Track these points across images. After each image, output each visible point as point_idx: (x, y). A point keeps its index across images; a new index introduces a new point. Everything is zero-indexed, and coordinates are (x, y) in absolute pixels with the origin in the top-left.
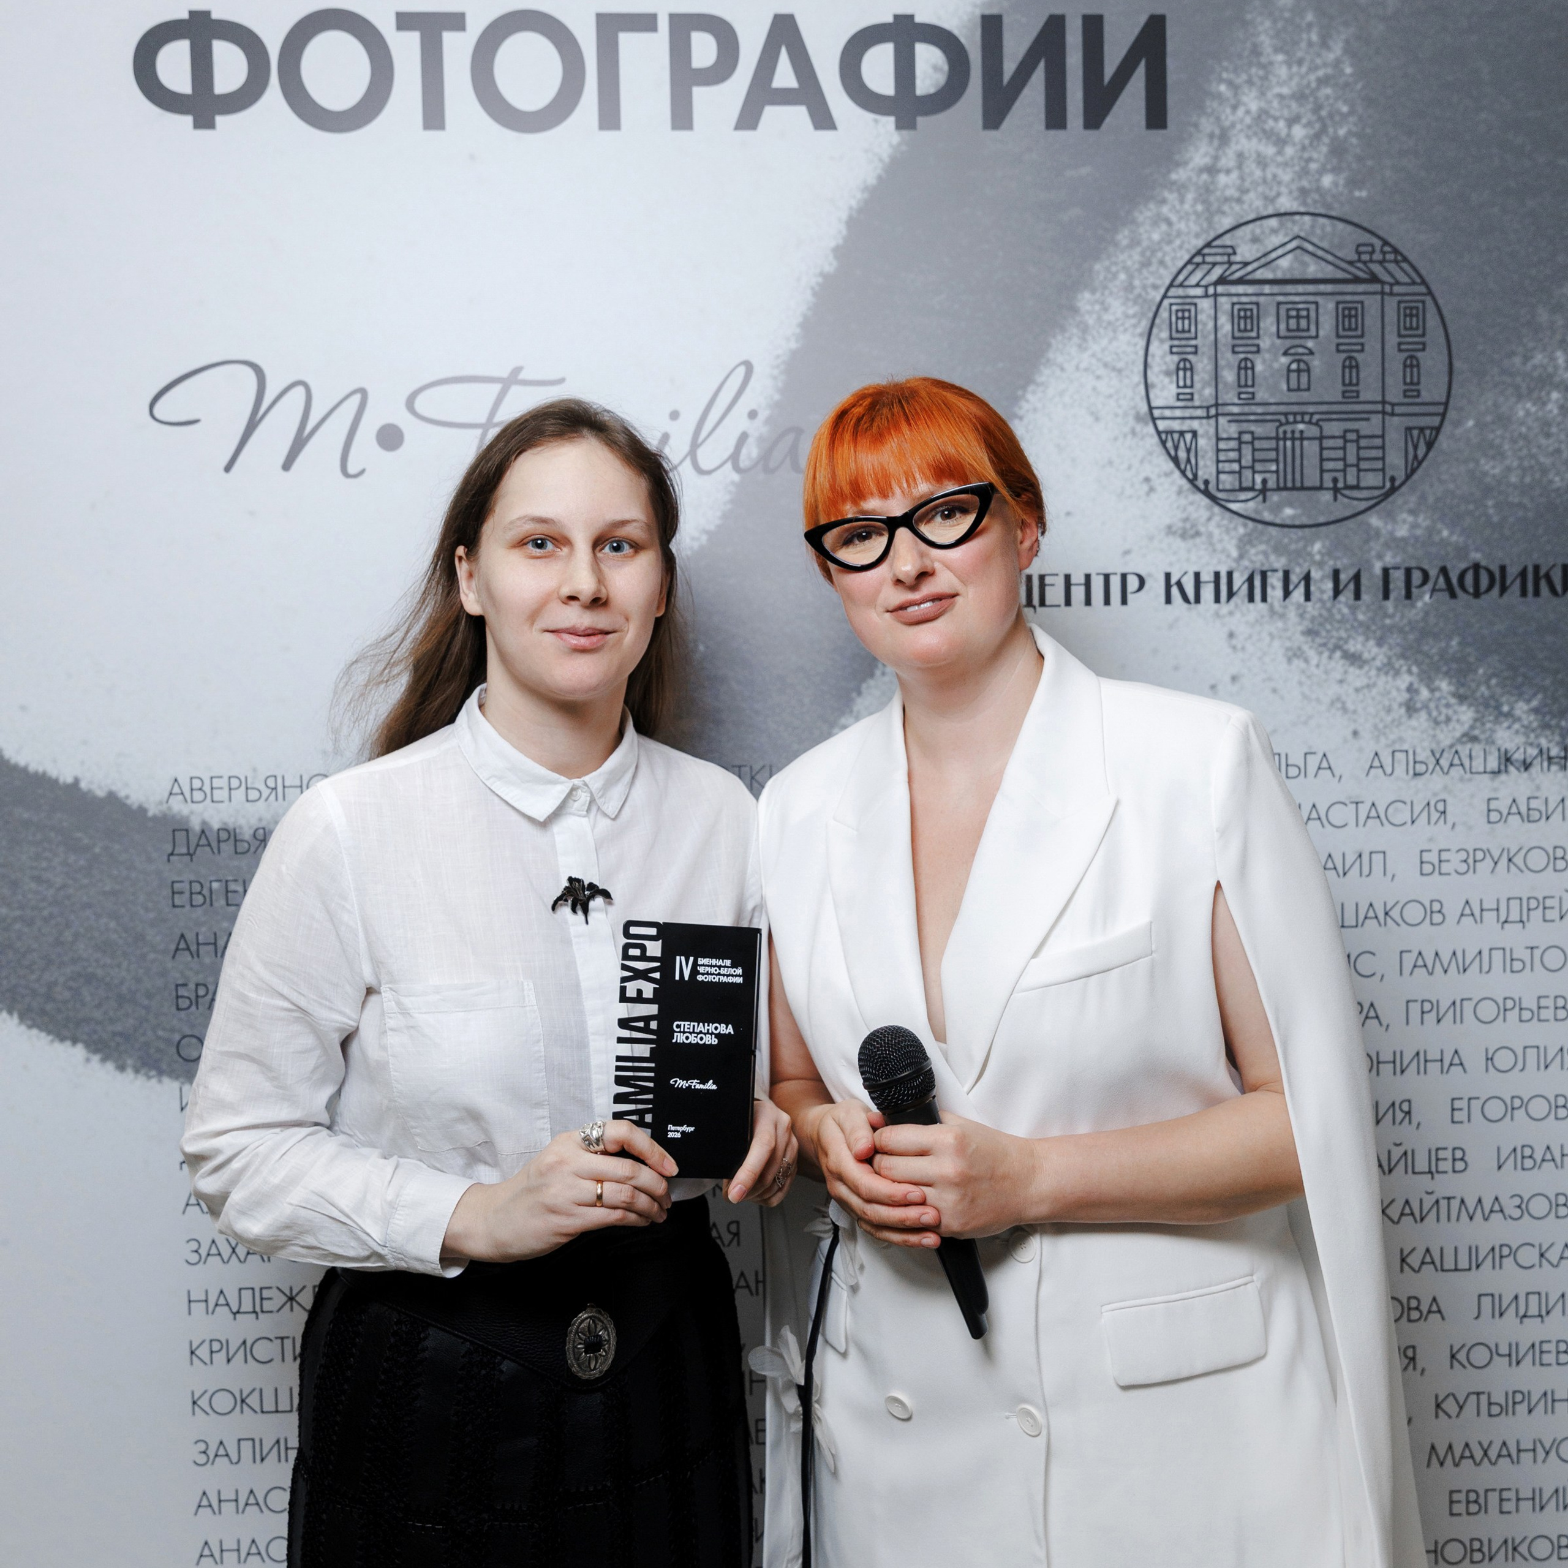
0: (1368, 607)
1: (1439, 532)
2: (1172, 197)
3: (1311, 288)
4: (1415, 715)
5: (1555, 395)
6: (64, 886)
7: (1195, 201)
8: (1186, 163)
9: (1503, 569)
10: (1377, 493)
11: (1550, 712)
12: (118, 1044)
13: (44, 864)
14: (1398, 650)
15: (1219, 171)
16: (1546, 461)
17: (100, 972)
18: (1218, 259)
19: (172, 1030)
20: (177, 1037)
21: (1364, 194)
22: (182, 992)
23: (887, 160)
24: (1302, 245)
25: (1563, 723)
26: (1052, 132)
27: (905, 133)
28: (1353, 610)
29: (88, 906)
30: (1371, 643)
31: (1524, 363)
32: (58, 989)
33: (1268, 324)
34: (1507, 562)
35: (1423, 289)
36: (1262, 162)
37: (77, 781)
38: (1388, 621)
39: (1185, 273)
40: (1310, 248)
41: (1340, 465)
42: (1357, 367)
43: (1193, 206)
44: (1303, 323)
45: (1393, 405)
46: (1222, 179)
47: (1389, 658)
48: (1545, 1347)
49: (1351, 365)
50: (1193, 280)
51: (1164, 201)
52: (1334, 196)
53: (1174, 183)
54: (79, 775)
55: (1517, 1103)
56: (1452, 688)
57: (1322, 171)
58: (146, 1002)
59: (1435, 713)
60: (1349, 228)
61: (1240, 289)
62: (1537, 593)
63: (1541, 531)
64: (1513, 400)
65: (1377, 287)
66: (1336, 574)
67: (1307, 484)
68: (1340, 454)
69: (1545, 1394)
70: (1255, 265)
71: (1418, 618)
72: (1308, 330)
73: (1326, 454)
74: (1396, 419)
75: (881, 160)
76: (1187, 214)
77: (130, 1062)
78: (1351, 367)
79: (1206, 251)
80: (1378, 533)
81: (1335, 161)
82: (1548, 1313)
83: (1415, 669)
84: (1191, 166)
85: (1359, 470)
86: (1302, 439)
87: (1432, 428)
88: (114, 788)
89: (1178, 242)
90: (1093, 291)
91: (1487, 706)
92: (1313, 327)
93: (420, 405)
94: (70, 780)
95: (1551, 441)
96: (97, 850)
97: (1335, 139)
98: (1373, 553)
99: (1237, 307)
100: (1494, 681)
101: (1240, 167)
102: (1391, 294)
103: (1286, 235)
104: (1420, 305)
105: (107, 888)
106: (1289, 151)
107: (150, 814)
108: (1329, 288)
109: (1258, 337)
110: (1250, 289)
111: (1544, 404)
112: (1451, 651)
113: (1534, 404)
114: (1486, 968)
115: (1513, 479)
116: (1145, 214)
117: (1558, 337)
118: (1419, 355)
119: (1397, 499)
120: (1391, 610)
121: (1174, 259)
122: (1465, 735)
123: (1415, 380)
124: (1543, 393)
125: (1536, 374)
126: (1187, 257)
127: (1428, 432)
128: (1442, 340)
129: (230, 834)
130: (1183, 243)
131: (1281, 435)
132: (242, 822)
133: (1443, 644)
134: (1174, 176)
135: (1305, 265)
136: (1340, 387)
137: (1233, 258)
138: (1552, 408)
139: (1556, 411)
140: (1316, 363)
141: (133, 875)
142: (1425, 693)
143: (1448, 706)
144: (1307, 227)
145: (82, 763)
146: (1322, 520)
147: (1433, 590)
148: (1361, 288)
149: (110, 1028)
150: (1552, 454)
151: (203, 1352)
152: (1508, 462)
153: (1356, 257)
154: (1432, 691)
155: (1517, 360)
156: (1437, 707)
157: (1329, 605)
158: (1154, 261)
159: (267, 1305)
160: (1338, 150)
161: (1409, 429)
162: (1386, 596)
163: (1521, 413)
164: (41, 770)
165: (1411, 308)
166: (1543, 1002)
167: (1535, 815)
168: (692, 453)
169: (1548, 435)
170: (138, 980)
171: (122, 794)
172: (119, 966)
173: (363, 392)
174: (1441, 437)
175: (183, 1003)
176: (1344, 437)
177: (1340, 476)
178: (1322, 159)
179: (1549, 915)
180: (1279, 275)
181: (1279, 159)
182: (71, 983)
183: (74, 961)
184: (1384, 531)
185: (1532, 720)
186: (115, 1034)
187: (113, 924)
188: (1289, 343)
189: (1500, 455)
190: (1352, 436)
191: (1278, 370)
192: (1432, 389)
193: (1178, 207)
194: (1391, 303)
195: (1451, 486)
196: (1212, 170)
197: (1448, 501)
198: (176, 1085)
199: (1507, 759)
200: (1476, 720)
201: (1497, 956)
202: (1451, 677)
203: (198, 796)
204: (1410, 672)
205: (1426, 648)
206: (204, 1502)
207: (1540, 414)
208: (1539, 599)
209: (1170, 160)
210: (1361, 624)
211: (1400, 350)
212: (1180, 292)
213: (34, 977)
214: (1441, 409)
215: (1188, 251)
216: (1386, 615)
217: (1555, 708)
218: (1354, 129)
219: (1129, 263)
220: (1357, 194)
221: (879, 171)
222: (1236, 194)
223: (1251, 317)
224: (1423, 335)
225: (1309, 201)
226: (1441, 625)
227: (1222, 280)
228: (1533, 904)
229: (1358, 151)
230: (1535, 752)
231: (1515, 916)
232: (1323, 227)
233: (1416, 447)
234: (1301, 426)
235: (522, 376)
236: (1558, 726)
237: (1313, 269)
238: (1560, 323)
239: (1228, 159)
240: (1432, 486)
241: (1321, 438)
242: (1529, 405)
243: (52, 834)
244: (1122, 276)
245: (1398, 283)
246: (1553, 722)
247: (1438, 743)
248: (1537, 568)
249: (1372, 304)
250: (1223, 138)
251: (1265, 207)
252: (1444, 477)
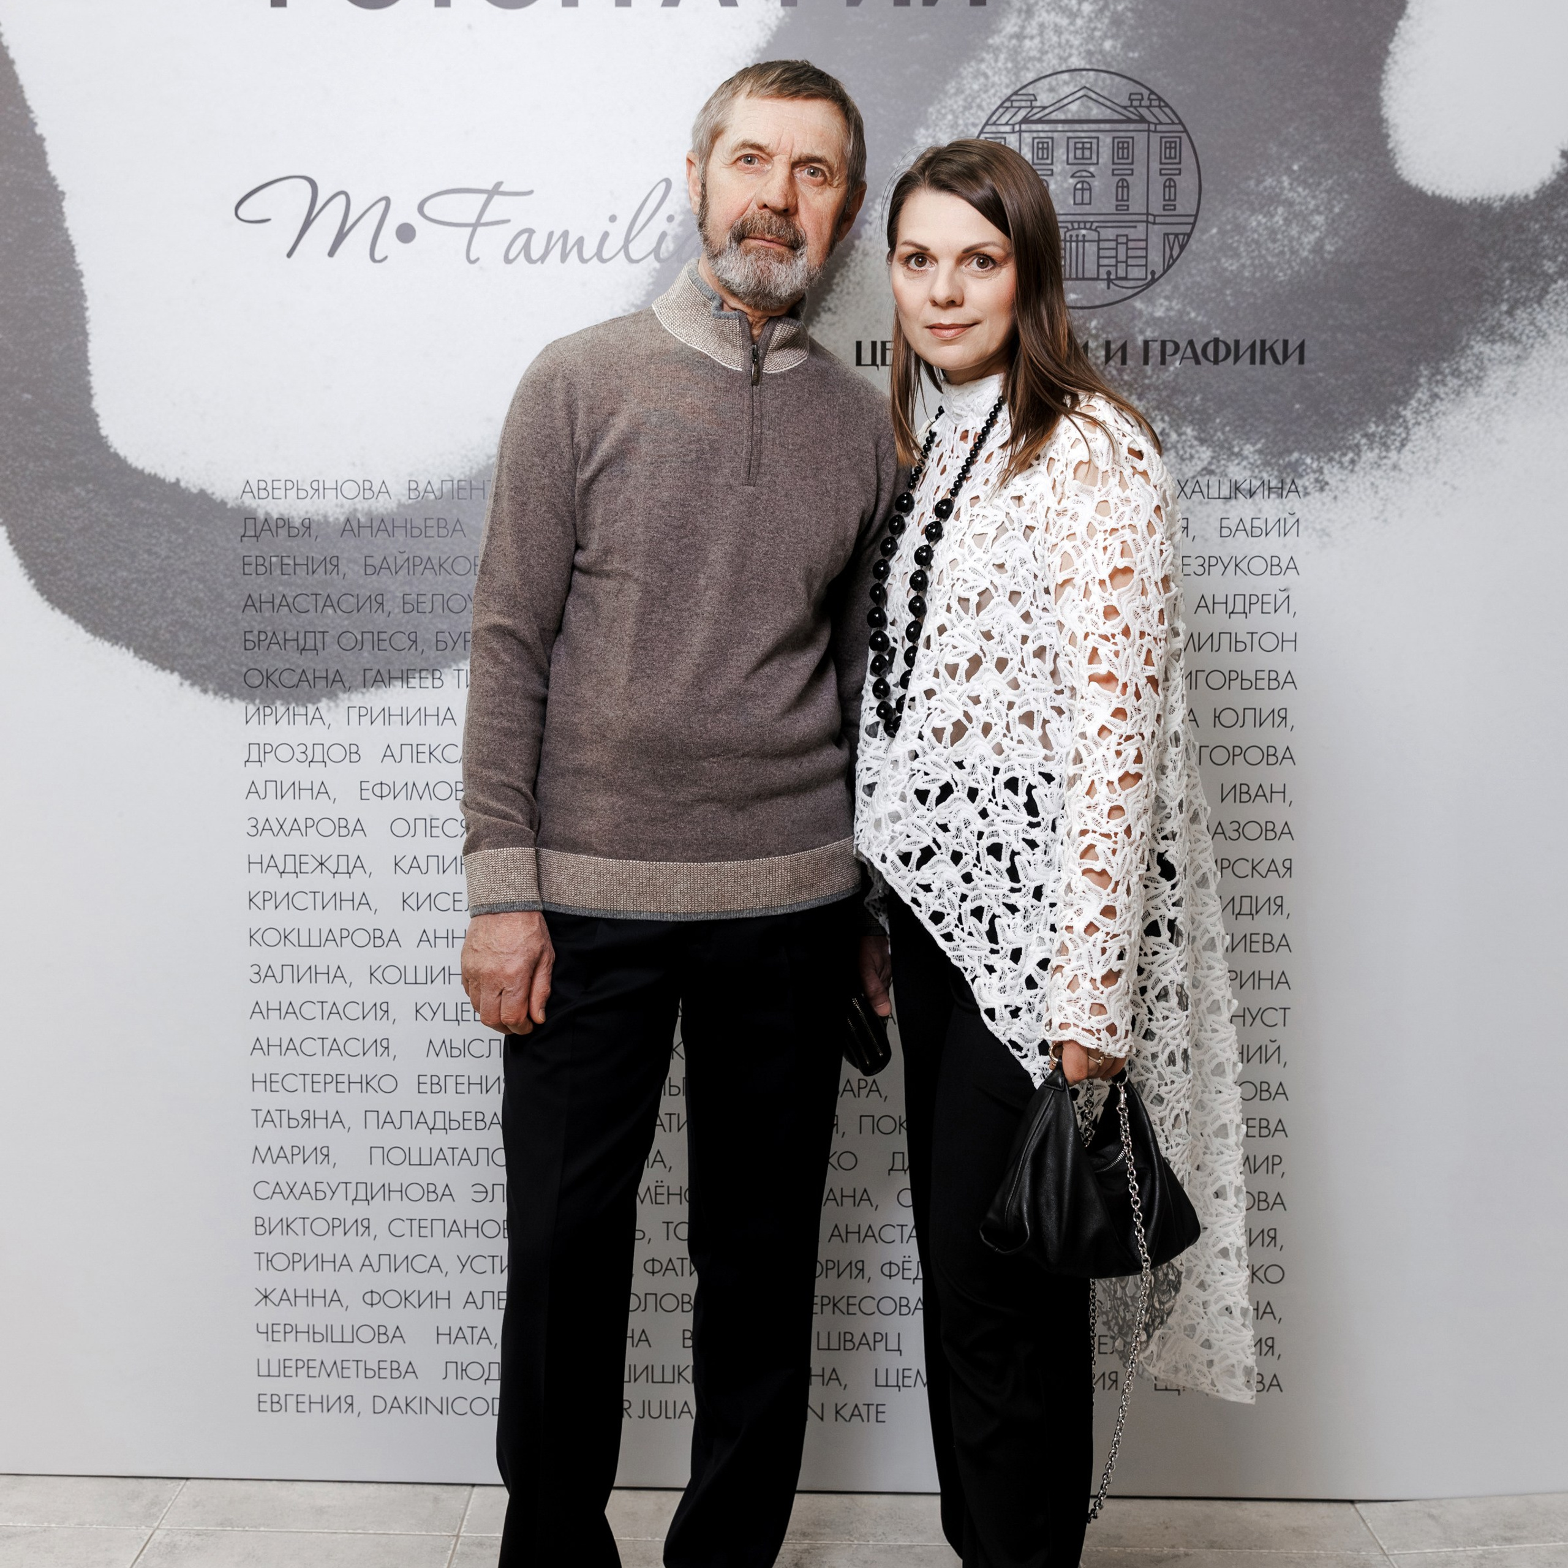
0: (1132, 372)
1: (1188, 313)
2: (988, 57)
3: (1093, 126)
4: (1166, 454)
5: (1280, 210)
6: (168, 557)
7: (1007, 60)
8: (1000, 32)
9: (1237, 342)
10: (1140, 283)
11: (1271, 453)
12: (203, 674)
13: (154, 541)
14: (1154, 403)
15: (1025, 37)
16: (1274, 260)
17: (191, 620)
18: (1023, 104)
19: (242, 665)
20: (244, 670)
21: (1136, 55)
22: (249, 637)
23: (775, 29)
24: (1087, 94)
25: (1281, 462)
26: (899, 8)
27: (788, 8)
28: (1120, 372)
29: (184, 572)
30: (1134, 397)
31: (1257, 185)
32: (162, 632)
33: (1060, 153)
34: (1240, 337)
35: (1180, 128)
36: (1058, 31)
37: (178, 481)
38: (1147, 381)
39: (998, 114)
40: (1094, 96)
41: (1113, 261)
42: (1128, 187)
43: (1005, 63)
44: (1087, 153)
45: (1155, 216)
46: (1027, 43)
47: (1147, 410)
48: (1254, 938)
49: (1123, 185)
50: (1003, 120)
51: (982, 60)
52: (1112, 57)
53: (990, 46)
54: (180, 477)
55: (1237, 751)
56: (1195, 433)
57: (1105, 37)
58: (223, 643)
59: (1181, 452)
60: (1125, 81)
61: (1039, 127)
62: (1263, 362)
63: (1267, 314)
64: (1248, 213)
65: (1144, 126)
66: (1108, 344)
67: (1087, 275)
68: (1113, 253)
69: (1253, 973)
70: (1051, 109)
71: (1170, 379)
72: (1091, 158)
73: (1102, 253)
74: (1156, 227)
75: (770, 29)
76: (1000, 69)
77: (211, 686)
78: (1123, 187)
79: (1014, 98)
80: (1141, 312)
81: (1114, 30)
82: (1257, 912)
83: (1167, 418)
84: (1004, 33)
85: (1127, 266)
86: (1084, 241)
87: (1184, 234)
88: (204, 487)
89: (992, 91)
90: (927, 128)
91: (1222, 447)
92: (1094, 157)
93: (427, 209)
94: (173, 480)
95: (1276, 245)
96: (191, 532)
97: (1115, 12)
98: (1137, 329)
99: (1036, 141)
100: (1227, 429)
101: (1041, 34)
102: (1155, 131)
103: (1075, 86)
104: (1178, 140)
105: (198, 560)
106: (1079, 22)
107: (229, 506)
108: (1107, 126)
109: (1052, 164)
110: (1047, 127)
111: (1272, 216)
112: (1195, 405)
113: (1265, 216)
114: (1216, 647)
115: (1247, 274)
116: (968, 70)
117: (1284, 165)
118: (1175, 178)
119: (1156, 288)
120: (1149, 373)
121: (989, 104)
122: (1203, 469)
123: (1172, 197)
124: (1272, 208)
125: (1266, 194)
126: (999, 103)
127: (1181, 237)
128: (1194, 167)
129: (284, 523)
130: (996, 91)
131: (1068, 238)
132: (294, 513)
133: (1189, 400)
134: (990, 41)
135: (1090, 109)
136: (1114, 202)
137: (1034, 103)
138: (1279, 220)
139: (1281, 222)
140: (1096, 183)
141: (216, 550)
142: (1174, 436)
143: (1191, 447)
144: (1091, 80)
145: (182, 468)
146: (1098, 303)
147: (1183, 358)
148: (1132, 127)
149: (198, 661)
150: (1277, 255)
151: (258, 900)
152: (1243, 261)
153: (1129, 103)
154: (1180, 435)
155: (1252, 183)
156: (1183, 448)
157: (1101, 368)
158: (974, 105)
159: (304, 868)
160: (1117, 21)
161: (1166, 235)
162: (1146, 362)
163: (1254, 224)
164: (153, 472)
165: (1171, 142)
166: (1260, 675)
167: (1257, 532)
168: (625, 247)
169: (1274, 241)
170: (218, 628)
171: (209, 491)
172: (205, 616)
173: (387, 200)
174: (1191, 241)
175: (250, 645)
176: (1116, 240)
177: (1113, 270)
178: (1104, 28)
179: (1266, 608)
180: (1070, 117)
181: (1072, 28)
182: (171, 628)
183: (173, 612)
184: (1145, 313)
185: (1257, 459)
186: (201, 666)
187: (201, 586)
188: (1075, 168)
189: (1237, 255)
190: (1124, 240)
191: (1068, 189)
192: (1185, 204)
193: (993, 64)
194: (1155, 138)
195: (1198, 279)
196: (1020, 36)
197: (1195, 290)
198: (243, 704)
199: (1236, 488)
200: (1213, 458)
201: (1225, 638)
202: (1194, 425)
203: (263, 494)
204: (1163, 420)
205: (1176, 402)
206: (257, 1009)
207: (1269, 224)
208: (1264, 367)
209: (989, 29)
210: (1126, 383)
211: (1161, 174)
212: (994, 129)
213: (144, 623)
214: (1191, 220)
215: (1000, 98)
216: (1145, 377)
217: (1275, 450)
218: (1130, 6)
219: (955, 107)
220: (1131, 55)
221: (768, 37)
222: (1038, 55)
223: (1047, 148)
224: (1180, 163)
225: (1094, 60)
226: (1188, 384)
227: (1025, 120)
228: (1254, 600)
229: (1132, 22)
230: (1258, 483)
231: (1239, 608)
232: (1104, 81)
233: (1171, 249)
234: (1084, 232)
235: (502, 189)
236: (1277, 463)
237: (1096, 112)
238: (1286, 154)
239: (1032, 29)
240: (1183, 279)
241: (1099, 241)
242: (1260, 217)
243: (160, 520)
244: (950, 117)
245: (1161, 123)
246: (1273, 461)
247: (1183, 475)
248: (1263, 342)
249: (1141, 139)
250: (1029, 12)
251: (1060, 65)
252: (1194, 271)
